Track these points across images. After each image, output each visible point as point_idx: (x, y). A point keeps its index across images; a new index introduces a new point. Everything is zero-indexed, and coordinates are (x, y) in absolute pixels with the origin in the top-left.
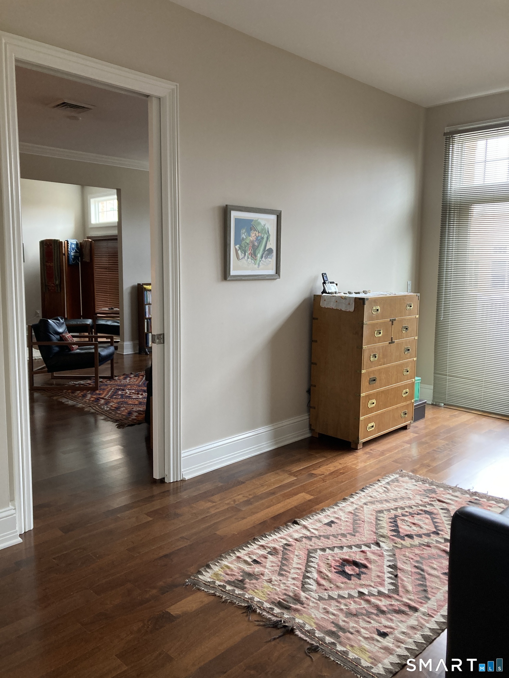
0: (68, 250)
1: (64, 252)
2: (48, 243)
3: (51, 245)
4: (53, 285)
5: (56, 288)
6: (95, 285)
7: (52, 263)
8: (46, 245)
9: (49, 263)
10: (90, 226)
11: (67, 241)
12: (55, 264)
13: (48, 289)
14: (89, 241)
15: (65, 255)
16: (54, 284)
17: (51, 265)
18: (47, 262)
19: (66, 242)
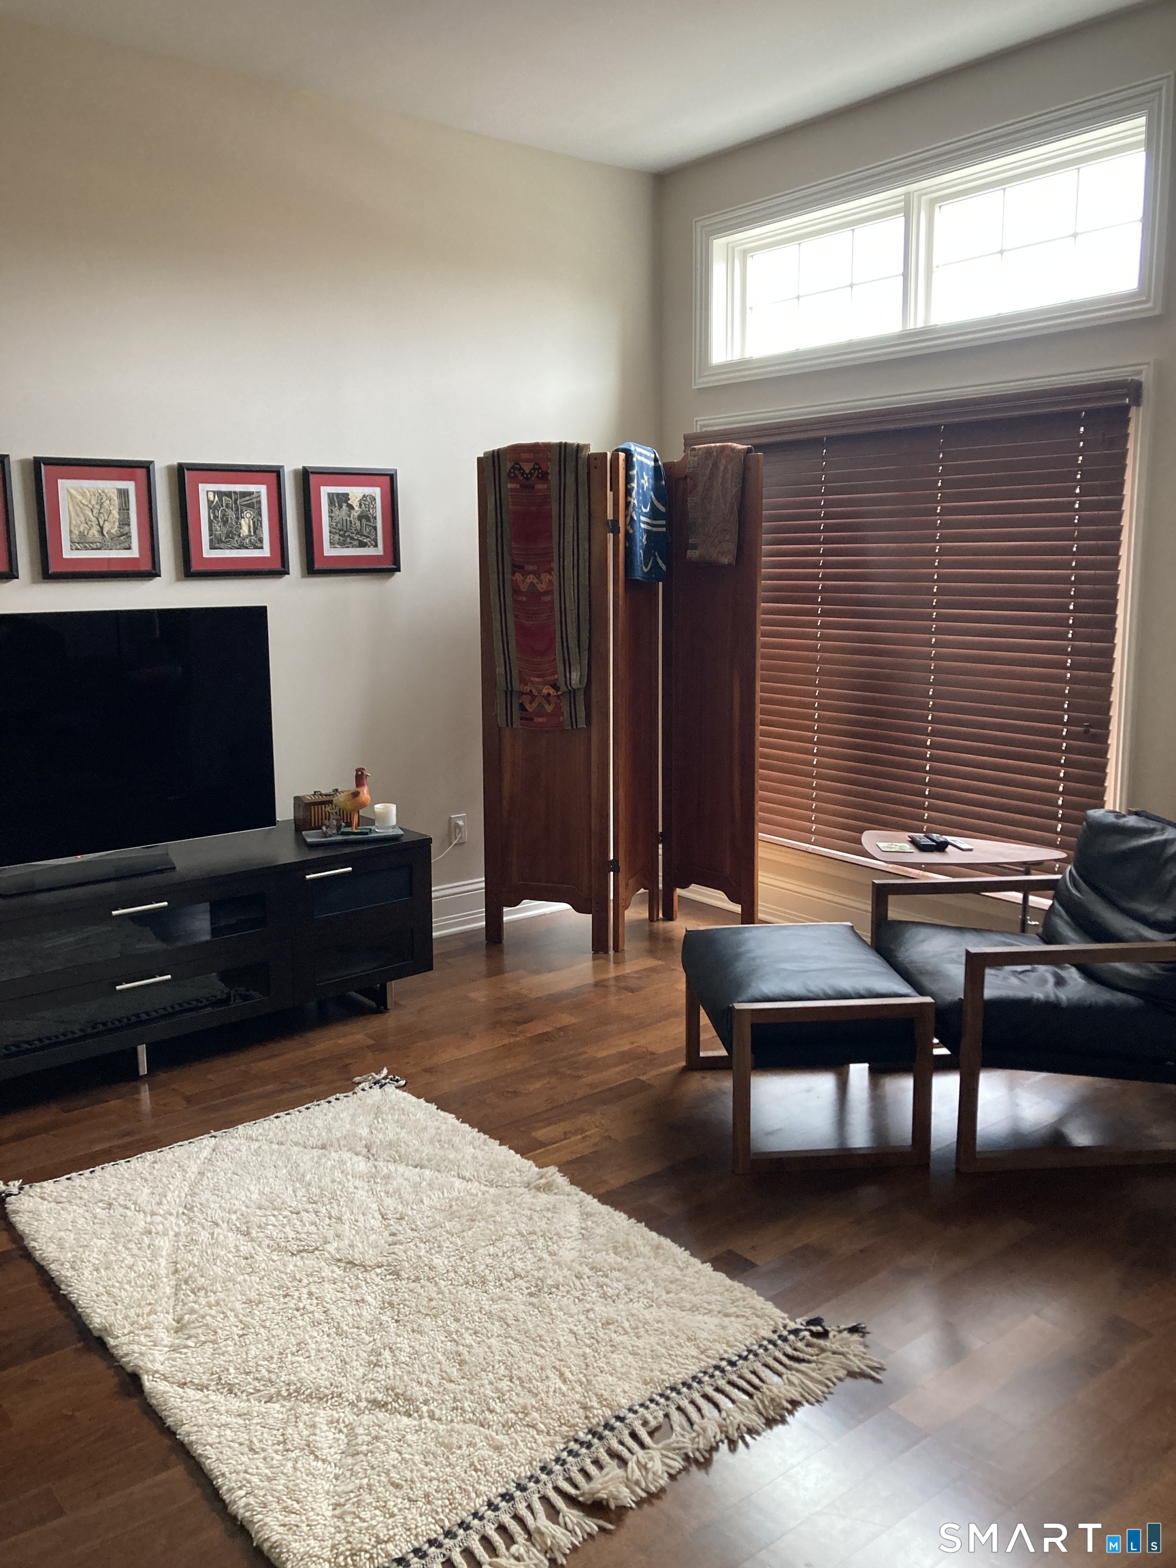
0: (627, 504)
1: (610, 516)
2: (527, 468)
3: (544, 477)
4: (552, 691)
5: (565, 709)
6: (759, 684)
7: (545, 577)
8: (512, 478)
9: (525, 573)
10: (701, 382)
11: (629, 454)
12: (562, 578)
13: (522, 708)
14: (733, 449)
15: (615, 531)
16: (555, 686)
17: (541, 587)
18: (517, 567)
19: (622, 455)
